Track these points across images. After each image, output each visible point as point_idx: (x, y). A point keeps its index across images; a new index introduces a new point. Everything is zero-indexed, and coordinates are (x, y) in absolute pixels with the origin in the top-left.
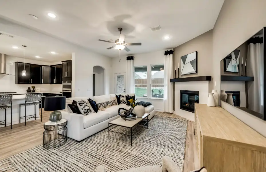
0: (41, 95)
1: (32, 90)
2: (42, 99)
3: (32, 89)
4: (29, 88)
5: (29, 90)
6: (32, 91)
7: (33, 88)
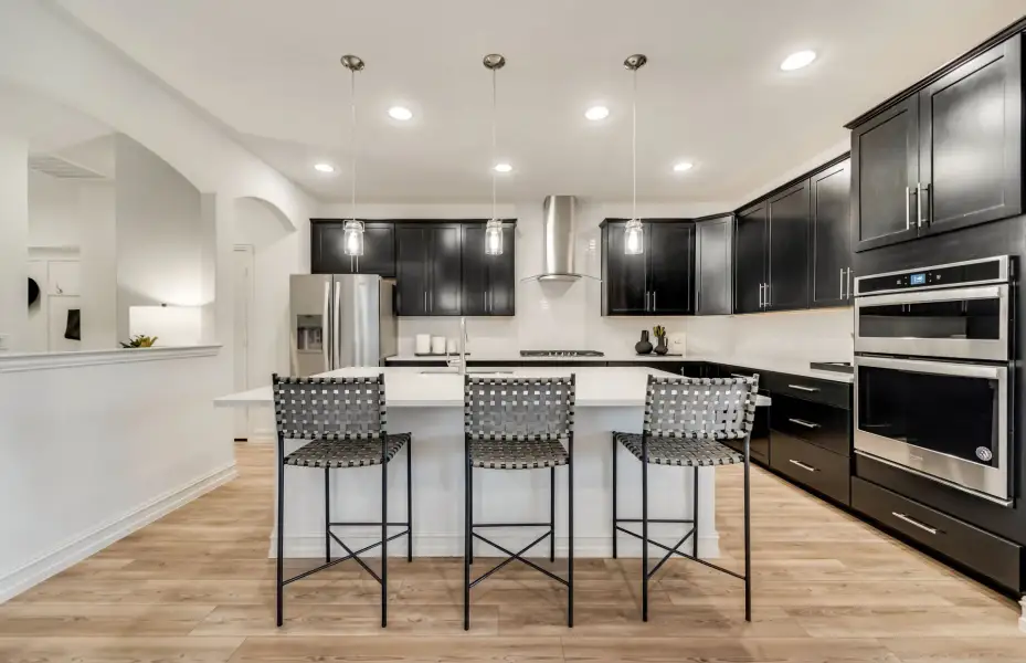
0: (749, 388)
1: (655, 346)
2: (749, 427)
3: (654, 341)
4: (644, 332)
5: (645, 347)
6: (655, 351)
7: (660, 333)
